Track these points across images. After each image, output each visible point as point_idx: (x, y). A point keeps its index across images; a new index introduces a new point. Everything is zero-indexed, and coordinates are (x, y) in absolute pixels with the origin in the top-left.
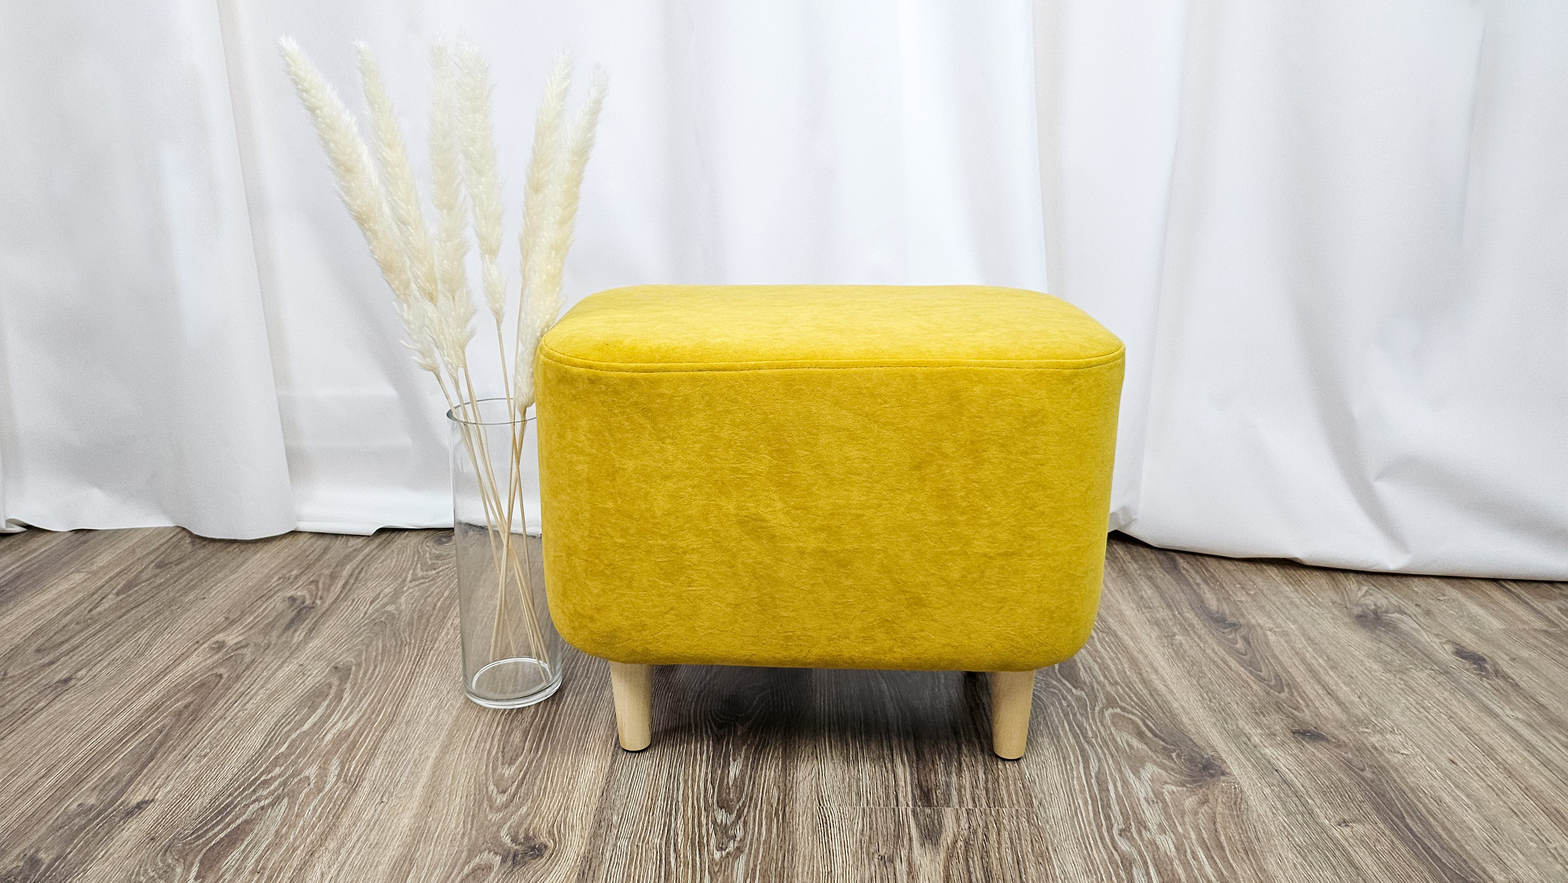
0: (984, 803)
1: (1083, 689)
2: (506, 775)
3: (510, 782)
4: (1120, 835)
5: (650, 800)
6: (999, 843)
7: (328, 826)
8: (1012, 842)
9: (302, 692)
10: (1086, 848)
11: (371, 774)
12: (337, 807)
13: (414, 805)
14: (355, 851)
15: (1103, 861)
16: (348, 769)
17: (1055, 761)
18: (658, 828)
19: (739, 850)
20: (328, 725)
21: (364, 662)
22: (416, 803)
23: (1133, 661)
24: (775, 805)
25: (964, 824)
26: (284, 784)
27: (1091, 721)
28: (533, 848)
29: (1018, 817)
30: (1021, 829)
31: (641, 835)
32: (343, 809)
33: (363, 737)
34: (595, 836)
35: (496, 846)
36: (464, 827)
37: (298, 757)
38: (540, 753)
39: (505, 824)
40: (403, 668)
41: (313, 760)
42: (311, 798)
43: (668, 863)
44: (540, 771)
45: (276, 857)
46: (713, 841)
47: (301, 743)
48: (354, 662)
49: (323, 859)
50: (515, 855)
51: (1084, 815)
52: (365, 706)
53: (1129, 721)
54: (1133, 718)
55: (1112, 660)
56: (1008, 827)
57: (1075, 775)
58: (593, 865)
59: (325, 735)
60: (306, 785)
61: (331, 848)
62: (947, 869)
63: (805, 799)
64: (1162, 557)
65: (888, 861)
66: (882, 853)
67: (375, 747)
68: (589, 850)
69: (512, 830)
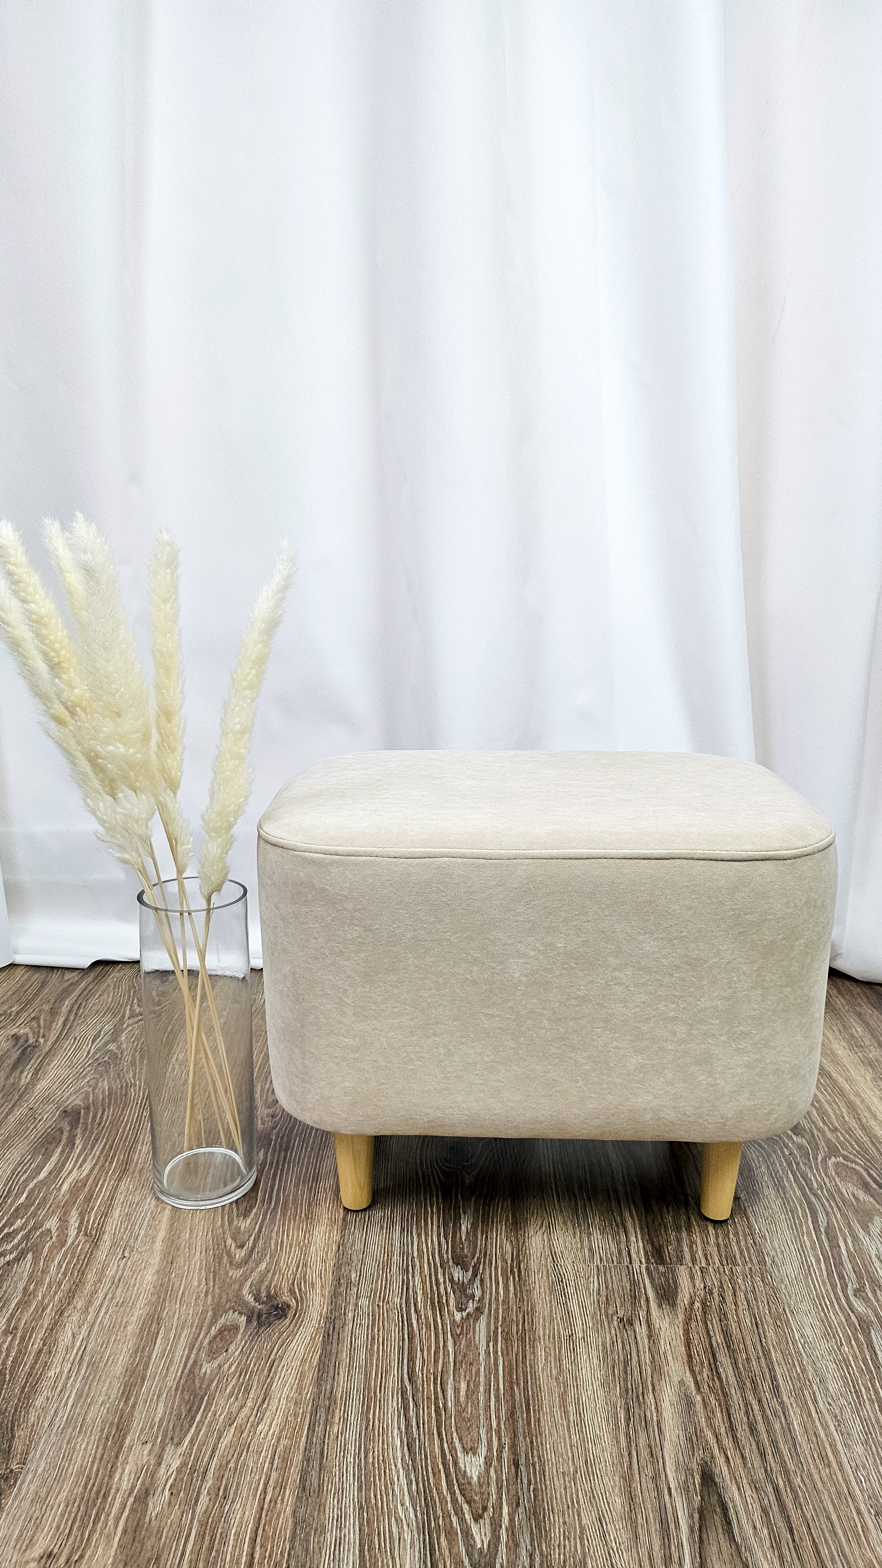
0: (717, 1261)
1: (803, 1137)
2: (242, 1228)
3: (246, 1236)
4: (856, 1296)
5: (386, 1255)
6: (736, 1304)
7: (74, 1283)
8: (748, 1304)
9: (35, 1137)
10: (823, 1310)
11: (110, 1227)
12: (81, 1262)
13: (155, 1260)
14: (103, 1311)
15: (840, 1323)
16: (88, 1222)
17: (783, 1215)
18: (396, 1287)
19: (479, 1311)
20: (64, 1174)
21: (91, 1105)
22: (158, 1259)
23: (851, 1105)
24: (509, 1262)
25: (699, 1284)
26: (27, 1237)
27: (815, 1171)
28: (276, 1308)
29: (752, 1277)
30: (757, 1289)
31: (380, 1294)
32: (87, 1265)
33: (99, 1186)
34: (335, 1295)
35: (239, 1305)
36: (207, 1284)
37: (38, 1209)
38: (273, 1203)
39: (246, 1281)
40: (130, 1112)
41: (53, 1212)
42: (55, 1252)
43: (410, 1325)
44: (275, 1224)
45: (26, 1316)
46: (452, 1302)
47: (39, 1193)
48: (83, 1105)
49: (72, 1320)
50: (259, 1316)
51: (818, 1275)
52: (98, 1153)
53: (852, 1171)
54: (857, 1167)
55: (830, 1104)
56: (743, 1288)
57: (805, 1230)
58: (337, 1326)
59: (61, 1185)
60: (48, 1239)
61: (79, 1307)
62: (686, 1332)
63: (539, 1255)
64: (868, 992)
65: (628, 1323)
66: (620, 1315)
67: (112, 1198)
68: (331, 1310)
69: (253, 1288)
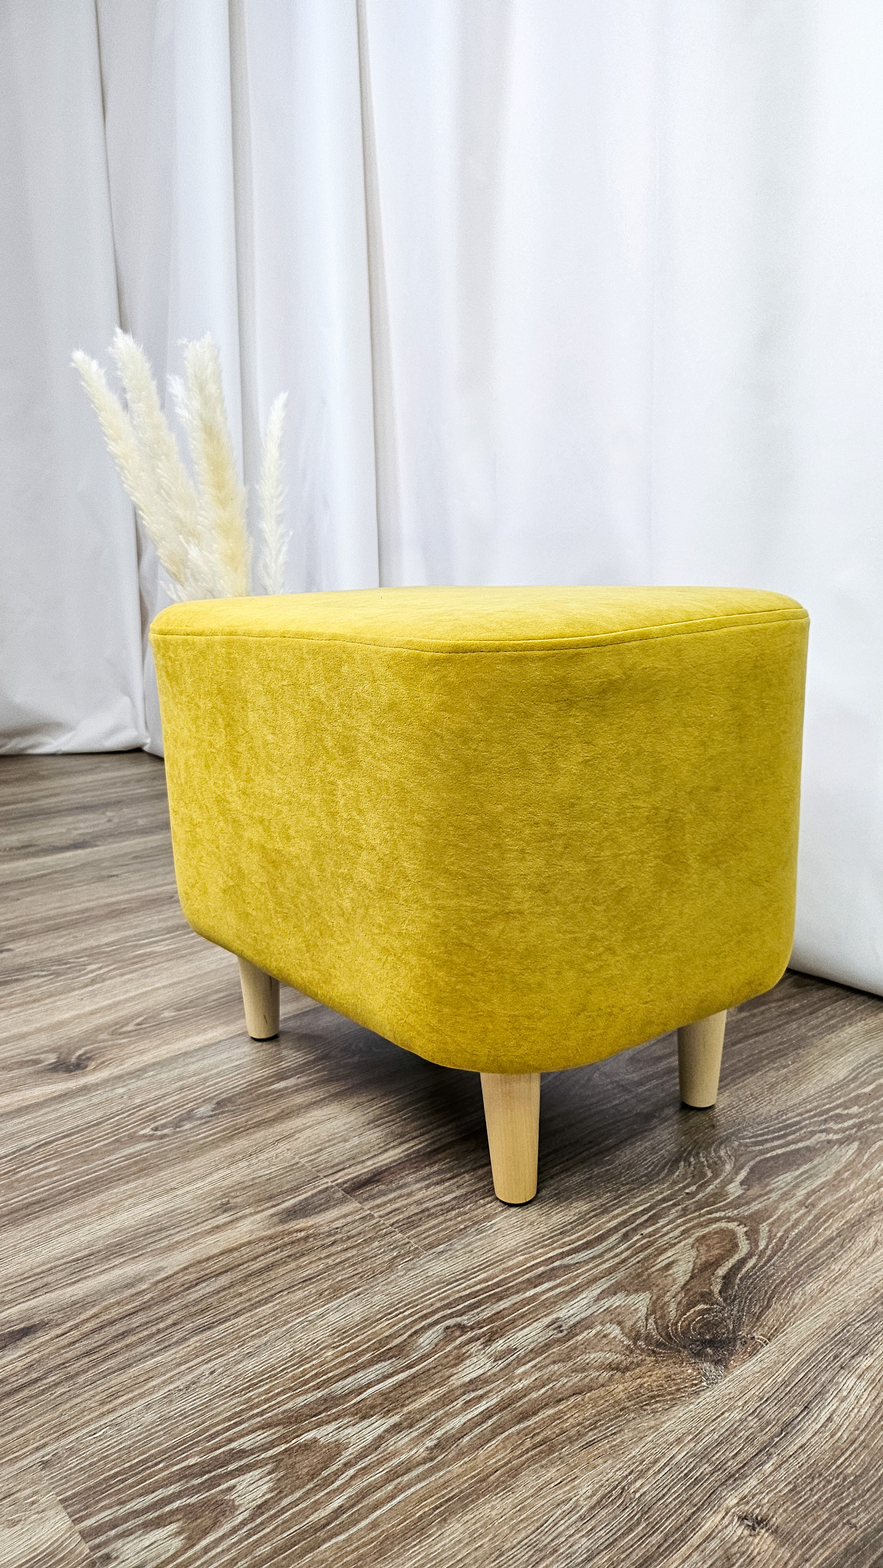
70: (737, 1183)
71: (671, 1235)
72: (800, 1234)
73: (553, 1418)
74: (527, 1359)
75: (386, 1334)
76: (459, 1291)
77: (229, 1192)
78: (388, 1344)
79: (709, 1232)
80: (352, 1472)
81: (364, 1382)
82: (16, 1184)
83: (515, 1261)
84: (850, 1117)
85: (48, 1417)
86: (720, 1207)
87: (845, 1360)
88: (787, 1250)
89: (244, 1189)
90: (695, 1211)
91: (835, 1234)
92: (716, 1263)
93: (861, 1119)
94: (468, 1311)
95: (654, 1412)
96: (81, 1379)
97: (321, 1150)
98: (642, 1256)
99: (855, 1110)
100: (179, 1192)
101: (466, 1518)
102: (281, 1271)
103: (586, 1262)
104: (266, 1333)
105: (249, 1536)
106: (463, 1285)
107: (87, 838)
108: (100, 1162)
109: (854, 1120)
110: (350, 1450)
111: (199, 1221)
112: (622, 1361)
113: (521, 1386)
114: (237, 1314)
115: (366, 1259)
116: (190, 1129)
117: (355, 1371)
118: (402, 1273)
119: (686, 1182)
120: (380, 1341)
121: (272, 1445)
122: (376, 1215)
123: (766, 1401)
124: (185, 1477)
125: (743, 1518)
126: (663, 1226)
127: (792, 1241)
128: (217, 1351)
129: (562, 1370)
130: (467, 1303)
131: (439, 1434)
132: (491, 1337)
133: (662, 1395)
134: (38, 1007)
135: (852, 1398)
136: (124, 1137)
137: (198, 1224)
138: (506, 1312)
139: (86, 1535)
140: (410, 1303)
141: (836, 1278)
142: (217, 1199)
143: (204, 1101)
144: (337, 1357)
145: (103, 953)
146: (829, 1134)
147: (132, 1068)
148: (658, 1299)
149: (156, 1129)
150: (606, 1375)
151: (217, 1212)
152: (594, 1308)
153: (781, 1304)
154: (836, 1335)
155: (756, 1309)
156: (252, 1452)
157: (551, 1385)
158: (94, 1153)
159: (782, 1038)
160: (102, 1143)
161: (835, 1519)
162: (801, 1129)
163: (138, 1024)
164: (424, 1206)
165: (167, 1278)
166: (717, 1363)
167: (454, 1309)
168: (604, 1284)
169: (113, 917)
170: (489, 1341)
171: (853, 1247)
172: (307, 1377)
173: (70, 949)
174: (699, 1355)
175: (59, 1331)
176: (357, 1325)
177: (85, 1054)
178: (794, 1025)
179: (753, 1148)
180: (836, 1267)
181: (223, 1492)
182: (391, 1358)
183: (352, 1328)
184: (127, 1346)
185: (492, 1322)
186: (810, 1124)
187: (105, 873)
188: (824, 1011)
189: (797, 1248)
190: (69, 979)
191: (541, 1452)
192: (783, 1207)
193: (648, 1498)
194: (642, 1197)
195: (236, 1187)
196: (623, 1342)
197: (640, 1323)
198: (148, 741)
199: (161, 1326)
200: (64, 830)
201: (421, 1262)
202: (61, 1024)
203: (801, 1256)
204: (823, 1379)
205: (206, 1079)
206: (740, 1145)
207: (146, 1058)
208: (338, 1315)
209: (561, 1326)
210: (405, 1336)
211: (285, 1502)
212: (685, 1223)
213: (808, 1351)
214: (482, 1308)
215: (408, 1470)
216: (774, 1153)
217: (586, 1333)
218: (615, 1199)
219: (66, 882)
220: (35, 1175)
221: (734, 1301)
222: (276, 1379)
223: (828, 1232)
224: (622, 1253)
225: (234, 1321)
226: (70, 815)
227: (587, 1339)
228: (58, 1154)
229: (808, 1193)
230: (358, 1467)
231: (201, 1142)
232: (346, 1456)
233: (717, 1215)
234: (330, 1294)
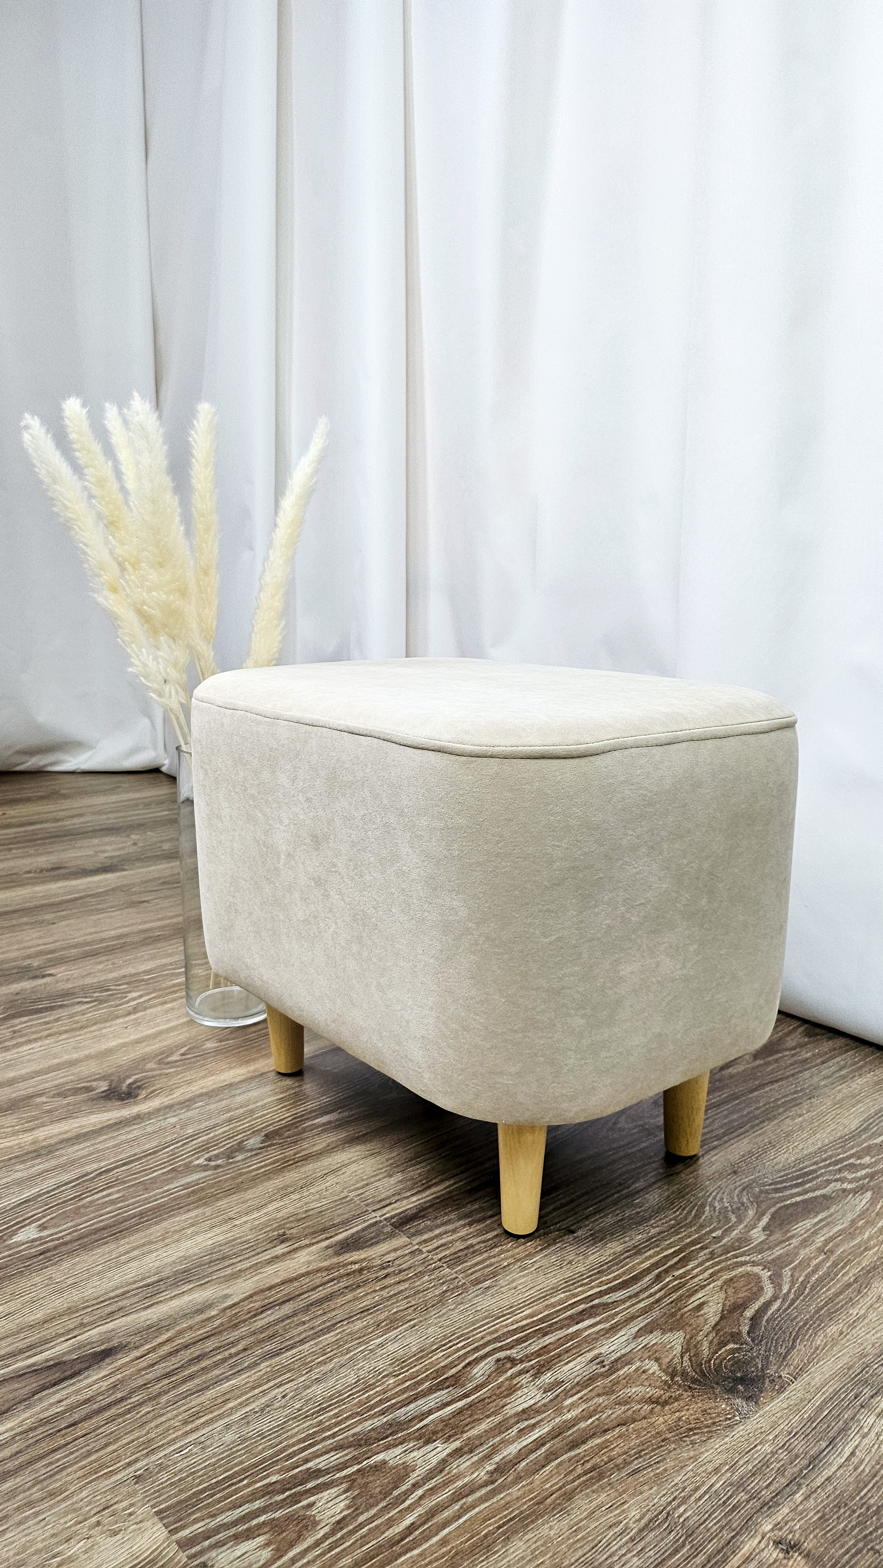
0: (441, 1255)
2: (205, 1046)
3: (199, 1051)
4: (499, 1360)
6: (385, 1288)
7: (84, 1025)
11: (152, 1010)
12: (109, 1018)
13: (134, 1037)
15: (435, 1364)
17: (585, 1267)
19: (216, 1167)
24: (299, 1155)
25: (393, 1256)
28: (130, 1094)
29: (443, 1283)
30: (428, 1291)
34: (169, 1107)
35: (116, 1081)
36: (128, 1062)
39: (148, 1072)
41: (144, 990)
43: (168, 1147)
44: (225, 1054)
46: (215, 1152)
50: (115, 1092)
53: (758, 1288)
54: (771, 1290)
62: (306, 1274)
63: (327, 1164)
65: (282, 1239)
66: (290, 1232)
68: (149, 1113)
69: (145, 1077)
70: (760, 1229)
71: (701, 1277)
72: (820, 1280)
73: (601, 1447)
74: (574, 1391)
75: (443, 1364)
76: (507, 1326)
77: (284, 1224)
78: (444, 1374)
79: (735, 1276)
80: (420, 1492)
81: (426, 1408)
82: (82, 1210)
83: (557, 1298)
84: (863, 1167)
85: (136, 1434)
86: (745, 1251)
87: (865, 1399)
88: (808, 1294)
89: (299, 1220)
90: (721, 1255)
91: (852, 1280)
92: (742, 1306)
93: (873, 1170)
94: (517, 1345)
95: (693, 1443)
96: (164, 1399)
97: (368, 1184)
98: (675, 1296)
99: (867, 1160)
100: (237, 1223)
101: (527, 1537)
102: (340, 1301)
103: (623, 1301)
104: (331, 1360)
105: (330, 1549)
106: (510, 1320)
107: (115, 861)
108: (160, 1190)
109: (867, 1170)
110: (417, 1472)
111: (259, 1250)
112: (661, 1396)
113: (570, 1416)
114: (302, 1342)
115: (418, 1292)
116: (243, 1160)
117: (416, 1398)
118: (453, 1307)
119: (712, 1227)
120: (437, 1371)
121: (344, 1466)
122: (424, 1250)
123: (794, 1435)
124: (268, 1493)
125: (777, 1543)
126: (693, 1269)
127: (813, 1286)
128: (286, 1376)
129: (606, 1403)
130: (515, 1337)
131: (497, 1459)
132: (538, 1370)
133: (699, 1428)
134: (85, 1034)
135: (872, 1435)
136: (180, 1166)
137: (258, 1254)
138: (552, 1347)
139: (183, 1545)
140: (462, 1335)
141: (854, 1321)
142: (273, 1230)
143: (253, 1132)
144: (399, 1385)
145: (143, 980)
146: (843, 1183)
147: (181, 1099)
148: (691, 1338)
149: (209, 1159)
150: (647, 1408)
151: (275, 1242)
152: (633, 1345)
153: (805, 1346)
154: (856, 1376)
155: (783, 1350)
156: (327, 1471)
157: (597, 1416)
158: (154, 1181)
159: (796, 1087)
160: (160, 1172)
161: (861, 1545)
162: (817, 1177)
163: (182, 1055)
164: (469, 1242)
165: (234, 1305)
166: (748, 1399)
167: (504, 1343)
168: (640, 1323)
169: (148, 944)
170: (537, 1373)
171: (869, 1293)
172: (372, 1403)
173: (111, 976)
174: (732, 1391)
175: (136, 1353)
176: (415, 1355)
177: (135, 1082)
178: (807, 1074)
179: (774, 1195)
180: (854, 1312)
181: (303, 1507)
182: (448, 1387)
183: (410, 1358)
184: (203, 1369)
185: (539, 1355)
186: (825, 1172)
187: (135, 898)
188: (835, 1061)
189: (817, 1293)
190: (111, 1006)
191: (591, 1478)
192: (803, 1253)
193: (691, 1522)
194: (672, 1240)
195: (291, 1219)
196: (661, 1377)
197: (676, 1360)
198: (167, 762)
199: (233, 1350)
200: (92, 853)
201: (470, 1297)
202: (110, 1052)
203: (821, 1301)
204: (846, 1416)
205: (252, 1111)
206: (761, 1192)
207: (194, 1089)
208: (396, 1345)
209: (603, 1361)
210: (460, 1367)
211: (361, 1519)
212: (713, 1265)
213: (831, 1390)
214: (529, 1342)
215: (472, 1492)
216: (794, 1200)
217: (626, 1368)
218: (647, 1241)
219: (99, 907)
220: (100, 1202)
221: (761, 1341)
222: (344, 1404)
223: (846, 1278)
224: (656, 1293)
225: (300, 1348)
226: (96, 837)
227: (628, 1375)
228: (118, 1181)
229: (826, 1240)
230: (426, 1487)
231: (254, 1173)
232: (414, 1477)
233: (743, 1259)
234: (387, 1325)
